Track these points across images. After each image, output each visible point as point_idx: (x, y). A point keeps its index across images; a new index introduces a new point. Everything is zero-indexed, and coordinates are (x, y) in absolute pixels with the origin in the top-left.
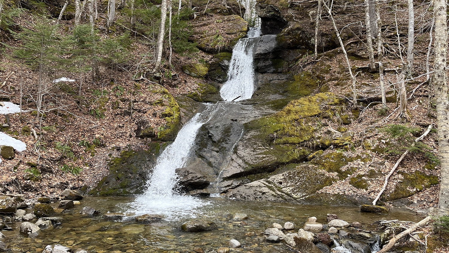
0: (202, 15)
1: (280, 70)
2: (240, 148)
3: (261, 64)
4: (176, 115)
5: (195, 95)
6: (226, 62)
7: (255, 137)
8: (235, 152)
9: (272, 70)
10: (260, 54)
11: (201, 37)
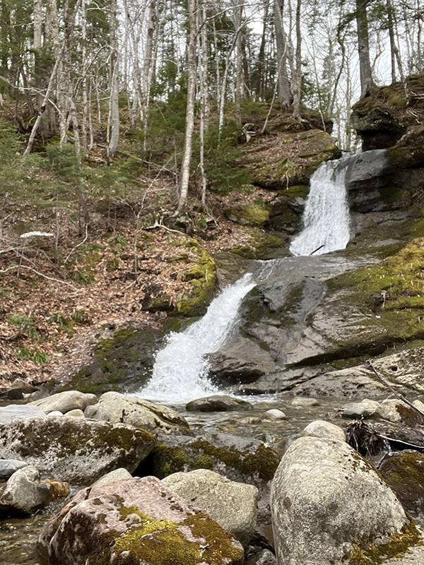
0: (260, 136)
1: (395, 205)
2: (319, 316)
3: (361, 198)
4: (209, 276)
5: (244, 250)
6: (300, 201)
7: (345, 299)
8: (310, 324)
9: (381, 206)
10: (359, 182)
11: (258, 167)
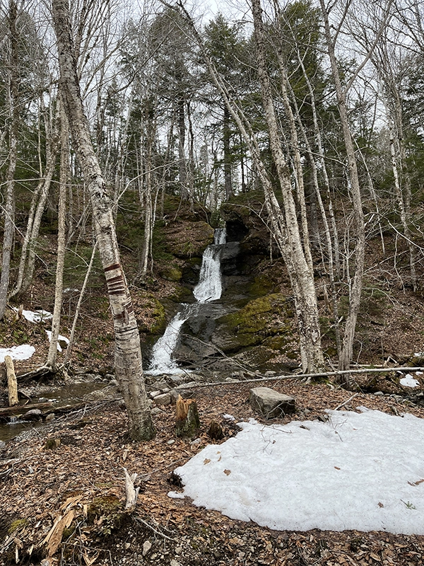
0: (172, 222)
1: (243, 272)
2: (214, 337)
3: (227, 268)
4: (162, 315)
5: (174, 297)
6: (197, 267)
9: (237, 272)
10: (226, 259)
